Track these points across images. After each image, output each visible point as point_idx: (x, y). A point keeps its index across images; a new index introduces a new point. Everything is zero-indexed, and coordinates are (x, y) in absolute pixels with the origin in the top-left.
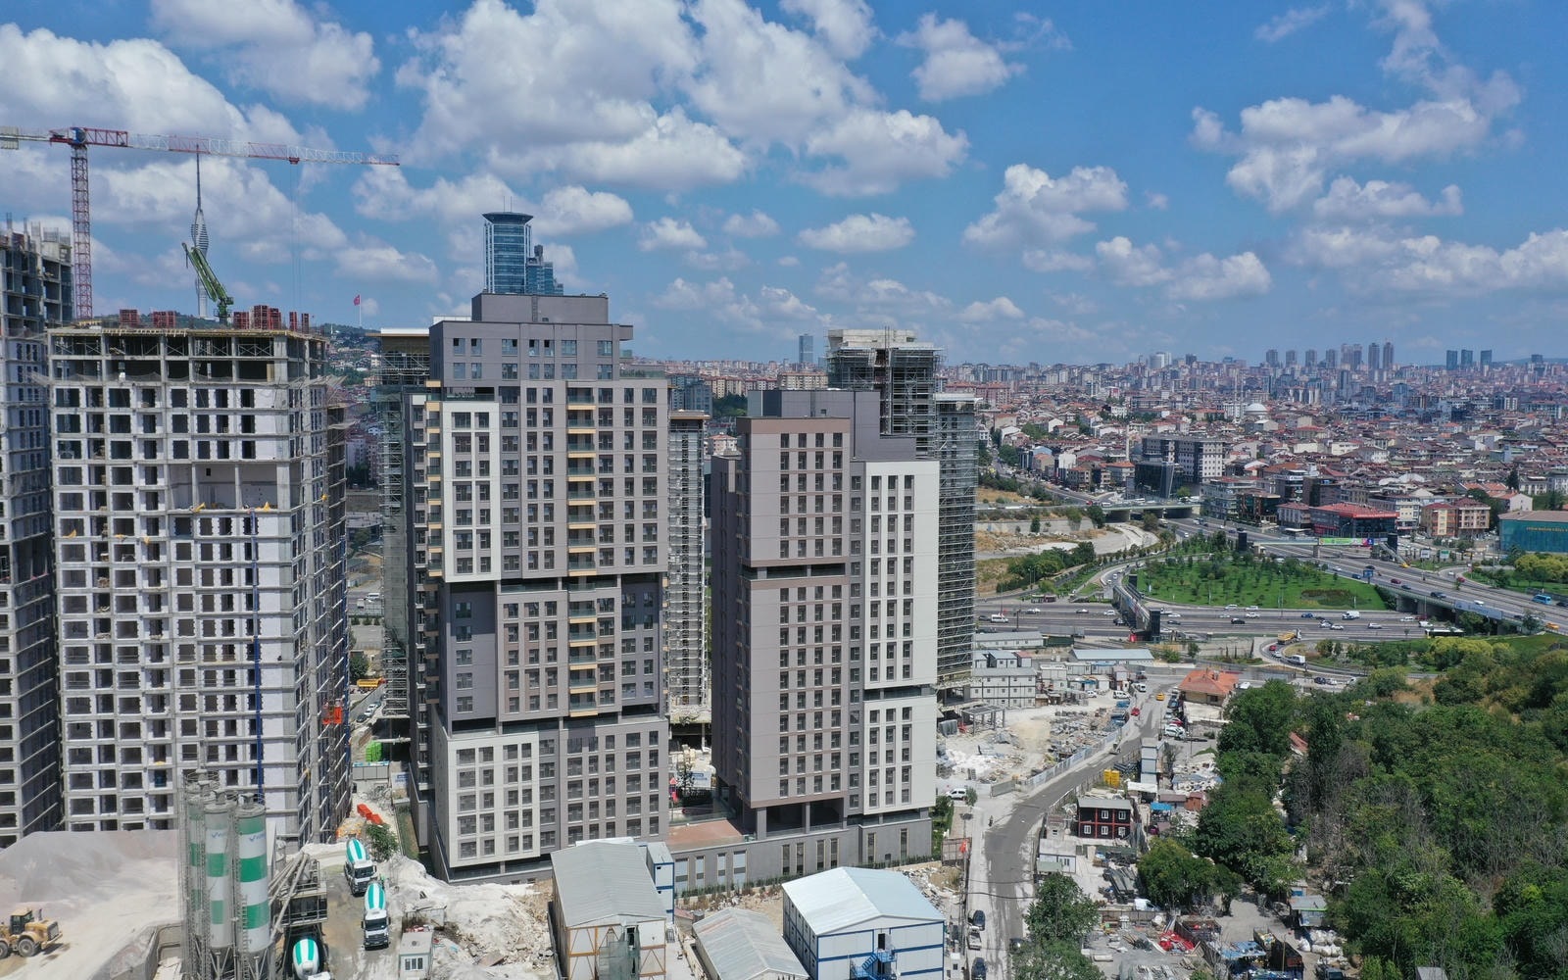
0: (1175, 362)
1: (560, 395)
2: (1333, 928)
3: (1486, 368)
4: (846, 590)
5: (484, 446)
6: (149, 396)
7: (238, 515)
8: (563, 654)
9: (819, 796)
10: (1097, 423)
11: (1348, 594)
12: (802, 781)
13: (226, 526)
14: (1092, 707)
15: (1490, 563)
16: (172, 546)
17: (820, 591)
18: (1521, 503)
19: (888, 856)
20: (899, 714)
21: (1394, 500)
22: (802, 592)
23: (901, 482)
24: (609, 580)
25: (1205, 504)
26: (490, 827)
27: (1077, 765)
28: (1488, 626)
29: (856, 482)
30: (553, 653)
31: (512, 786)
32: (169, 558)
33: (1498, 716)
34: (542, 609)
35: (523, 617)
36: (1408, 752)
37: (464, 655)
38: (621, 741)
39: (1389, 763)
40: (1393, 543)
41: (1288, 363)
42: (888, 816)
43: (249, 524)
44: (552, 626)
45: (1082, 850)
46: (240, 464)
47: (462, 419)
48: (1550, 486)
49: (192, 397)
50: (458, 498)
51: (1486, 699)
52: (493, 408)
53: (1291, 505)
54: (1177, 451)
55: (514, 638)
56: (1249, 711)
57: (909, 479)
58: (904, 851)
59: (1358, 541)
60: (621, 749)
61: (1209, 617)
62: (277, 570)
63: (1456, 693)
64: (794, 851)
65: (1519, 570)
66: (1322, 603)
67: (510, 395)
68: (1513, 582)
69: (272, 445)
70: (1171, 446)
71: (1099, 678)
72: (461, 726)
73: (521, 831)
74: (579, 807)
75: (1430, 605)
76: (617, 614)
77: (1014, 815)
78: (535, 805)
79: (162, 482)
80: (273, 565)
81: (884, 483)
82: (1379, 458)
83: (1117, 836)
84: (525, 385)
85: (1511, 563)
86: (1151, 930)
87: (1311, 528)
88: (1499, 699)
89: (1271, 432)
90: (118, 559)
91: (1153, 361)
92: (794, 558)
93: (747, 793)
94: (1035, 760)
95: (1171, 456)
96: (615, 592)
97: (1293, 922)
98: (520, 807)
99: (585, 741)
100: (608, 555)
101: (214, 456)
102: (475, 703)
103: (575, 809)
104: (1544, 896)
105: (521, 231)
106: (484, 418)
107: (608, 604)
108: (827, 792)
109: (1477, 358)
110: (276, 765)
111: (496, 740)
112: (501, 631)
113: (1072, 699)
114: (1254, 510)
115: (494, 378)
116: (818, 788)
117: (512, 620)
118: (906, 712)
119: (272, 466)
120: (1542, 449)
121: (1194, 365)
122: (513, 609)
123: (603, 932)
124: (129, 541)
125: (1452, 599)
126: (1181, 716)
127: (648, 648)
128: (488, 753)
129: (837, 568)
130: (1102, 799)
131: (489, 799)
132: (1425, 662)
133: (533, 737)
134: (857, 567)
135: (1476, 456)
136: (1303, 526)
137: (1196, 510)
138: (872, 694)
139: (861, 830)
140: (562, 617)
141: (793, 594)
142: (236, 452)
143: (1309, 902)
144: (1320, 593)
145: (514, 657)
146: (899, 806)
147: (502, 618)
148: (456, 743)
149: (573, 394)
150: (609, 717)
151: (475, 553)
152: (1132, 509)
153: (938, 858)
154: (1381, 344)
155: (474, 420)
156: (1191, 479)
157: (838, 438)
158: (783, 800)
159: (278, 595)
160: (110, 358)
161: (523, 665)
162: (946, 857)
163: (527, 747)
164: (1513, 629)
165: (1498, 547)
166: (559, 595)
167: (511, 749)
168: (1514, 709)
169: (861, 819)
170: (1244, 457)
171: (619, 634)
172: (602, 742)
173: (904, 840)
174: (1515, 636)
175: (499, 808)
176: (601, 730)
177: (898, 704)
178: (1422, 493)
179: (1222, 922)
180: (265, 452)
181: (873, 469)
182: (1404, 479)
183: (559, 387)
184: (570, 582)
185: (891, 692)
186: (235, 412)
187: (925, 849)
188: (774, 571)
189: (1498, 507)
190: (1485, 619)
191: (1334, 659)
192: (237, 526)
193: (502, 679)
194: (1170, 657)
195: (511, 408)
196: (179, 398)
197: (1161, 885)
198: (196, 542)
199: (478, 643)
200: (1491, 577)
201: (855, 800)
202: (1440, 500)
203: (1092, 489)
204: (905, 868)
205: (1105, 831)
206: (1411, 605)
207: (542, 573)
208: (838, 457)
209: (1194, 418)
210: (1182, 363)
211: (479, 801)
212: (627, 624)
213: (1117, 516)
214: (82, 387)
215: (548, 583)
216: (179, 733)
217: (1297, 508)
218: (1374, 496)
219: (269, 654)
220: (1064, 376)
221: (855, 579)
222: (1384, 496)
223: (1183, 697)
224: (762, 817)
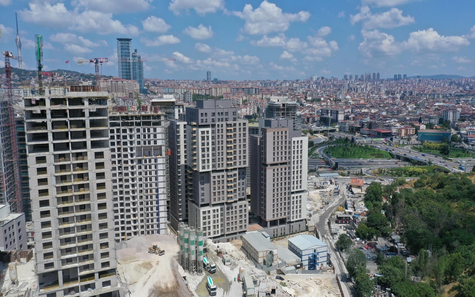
0: (318, 79)
1: (225, 126)
2: (402, 242)
3: (405, 80)
4: (287, 168)
5: (208, 139)
6: (131, 130)
7: (153, 158)
8: (225, 187)
9: (281, 218)
10: (304, 103)
11: (382, 154)
12: (277, 214)
13: (150, 161)
14: (328, 189)
15: (417, 145)
16: (137, 166)
17: (282, 169)
18: (423, 127)
19: (296, 231)
20: (299, 197)
21: (391, 127)
22: (278, 169)
23: (300, 142)
24: (235, 169)
25: (340, 128)
26: (209, 229)
27: (331, 205)
28: (420, 163)
29: (290, 142)
30: (223, 188)
31: (214, 219)
32: (136, 170)
33: (431, 191)
34: (221, 177)
35: (217, 179)
36: (414, 202)
37: (203, 189)
38: (238, 207)
39: (410, 204)
40: (392, 139)
41: (350, 79)
42: (296, 221)
43: (156, 160)
44: (223, 181)
45: (341, 227)
46: (153, 146)
47: (203, 132)
48: (429, 121)
49: (142, 130)
50: (202, 151)
51: (427, 186)
52: (210, 129)
53: (364, 129)
54: (331, 113)
55: (215, 184)
56: (372, 191)
57: (301, 141)
58: (300, 230)
59: (383, 139)
60: (238, 209)
61: (348, 162)
62: (162, 171)
63: (419, 185)
64: (276, 230)
65: (424, 147)
66: (376, 157)
67: (213, 126)
68: (423, 150)
69: (161, 141)
70: (329, 111)
71: (327, 181)
72: (203, 206)
73: (216, 230)
74: (229, 223)
75: (404, 157)
76: (237, 177)
77: (320, 219)
78: (219, 224)
79: (134, 151)
80: (161, 170)
81: (296, 142)
82: (384, 113)
83: (347, 223)
84: (217, 123)
85: (422, 144)
86: (362, 245)
87: (369, 135)
88: (430, 186)
89: (353, 104)
90: (124, 170)
91: (312, 78)
92: (276, 162)
93: (265, 217)
94: (320, 205)
95: (329, 114)
96: (236, 172)
97: (393, 241)
98: (216, 224)
99: (230, 208)
100: (235, 163)
101: (147, 144)
102: (205, 200)
103: (228, 224)
104: (450, 233)
105: (129, 44)
106: (208, 132)
107: (235, 175)
108: (283, 217)
109: (402, 77)
110: (162, 217)
111: (211, 209)
112: (212, 183)
113: (323, 188)
114: (353, 130)
115: (210, 122)
116: (281, 216)
117: (214, 180)
118: (300, 197)
119: (161, 146)
120: (426, 110)
121: (324, 80)
122: (214, 177)
123: (265, 252)
124: (127, 165)
125: (409, 156)
126: (352, 191)
127: (243, 185)
128: (209, 212)
129: (285, 163)
130: (340, 214)
131: (209, 223)
132: (407, 174)
133: (219, 207)
134: (290, 163)
135: (409, 112)
136: (367, 135)
137: (337, 130)
138: (293, 193)
139: (290, 225)
140: (225, 178)
141: (276, 170)
142: (152, 143)
143: (396, 237)
144: (375, 154)
145: (215, 189)
146: (299, 219)
147: (212, 180)
148: (202, 209)
149: (227, 125)
150: (236, 202)
151: (206, 164)
152: (320, 130)
153: (308, 231)
154: (376, 73)
155: (206, 133)
156: (335, 121)
157: (286, 132)
158: (274, 219)
159: (162, 177)
160: (122, 121)
161: (217, 191)
162: (309, 230)
163: (218, 210)
164: (425, 164)
165: (417, 139)
166: (224, 173)
167: (214, 211)
168: (434, 189)
169: (290, 222)
170: (348, 114)
171: (238, 181)
172: (234, 208)
173: (299, 227)
174: (426, 166)
175: (212, 225)
176: (234, 205)
177: (298, 195)
178: (398, 125)
179: (377, 242)
180: (159, 143)
181: (294, 139)
182: (393, 120)
183: (224, 123)
184: (227, 170)
185: (297, 192)
186: (152, 134)
187: (304, 229)
188: (272, 165)
189: (417, 128)
190: (418, 161)
191: (383, 174)
192: (153, 161)
193: (212, 194)
194: (343, 175)
195: (214, 129)
196: (138, 130)
197: (363, 234)
198: (143, 165)
199: (206, 186)
200: (418, 149)
201: (289, 218)
202: (402, 127)
203: (307, 123)
204: (300, 233)
205: (344, 222)
206: (398, 157)
207: (221, 168)
208: (286, 136)
209: (330, 100)
210: (320, 79)
211: (207, 223)
212: (239, 179)
213: (316, 132)
214: (115, 128)
215: (222, 171)
216: (139, 211)
217: (365, 129)
218: (385, 126)
219: (161, 191)
220: (288, 84)
221: (289, 166)
222: (388, 126)
223: (351, 186)
224: (269, 223)
